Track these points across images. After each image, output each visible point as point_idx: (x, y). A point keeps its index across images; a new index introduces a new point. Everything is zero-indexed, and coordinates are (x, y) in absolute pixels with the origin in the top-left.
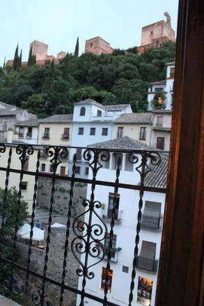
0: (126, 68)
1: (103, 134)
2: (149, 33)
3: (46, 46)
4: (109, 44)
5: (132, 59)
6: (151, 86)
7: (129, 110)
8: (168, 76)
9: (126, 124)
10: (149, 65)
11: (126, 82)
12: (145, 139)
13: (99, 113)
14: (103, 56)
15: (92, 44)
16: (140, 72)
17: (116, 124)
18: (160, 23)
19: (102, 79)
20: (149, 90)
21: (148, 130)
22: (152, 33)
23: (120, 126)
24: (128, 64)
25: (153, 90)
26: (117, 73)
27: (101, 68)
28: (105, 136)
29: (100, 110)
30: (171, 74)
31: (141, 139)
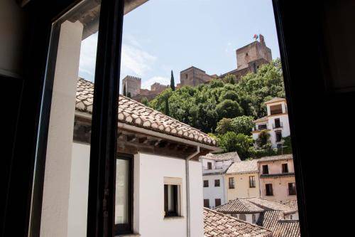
0: (226, 105)
1: (216, 185)
2: (244, 55)
3: (139, 80)
4: (204, 72)
5: (229, 92)
6: (254, 125)
7: (237, 158)
8: (269, 113)
9: (236, 174)
11: (229, 122)
12: (254, 187)
13: (210, 164)
15: (187, 75)
16: (241, 105)
17: (227, 175)
18: (255, 45)
20: (253, 129)
21: (256, 178)
22: (247, 54)
23: (231, 176)
24: (226, 100)
25: (257, 129)
28: (218, 188)
29: (210, 161)
30: (271, 111)
31: (250, 187)
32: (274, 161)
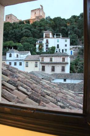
0: (26, 32)
1: (20, 65)
2: (34, 13)
4: (16, 17)
5: (28, 26)
6: (37, 41)
7: (29, 54)
8: (44, 37)
9: (29, 61)
10: (35, 30)
11: (26, 39)
12: (37, 67)
13: (17, 55)
14: (14, 23)
15: (8, 17)
16: (32, 33)
17: (25, 61)
18: (39, 9)
19: (15, 36)
20: (37, 43)
21: (38, 63)
22: (35, 13)
23: (27, 61)
24: (26, 30)
25: (38, 43)
26: (22, 34)
27: (15, 31)
28: (21, 66)
29: (18, 54)
30: (45, 36)
31: (35, 67)
32: (46, 56)
